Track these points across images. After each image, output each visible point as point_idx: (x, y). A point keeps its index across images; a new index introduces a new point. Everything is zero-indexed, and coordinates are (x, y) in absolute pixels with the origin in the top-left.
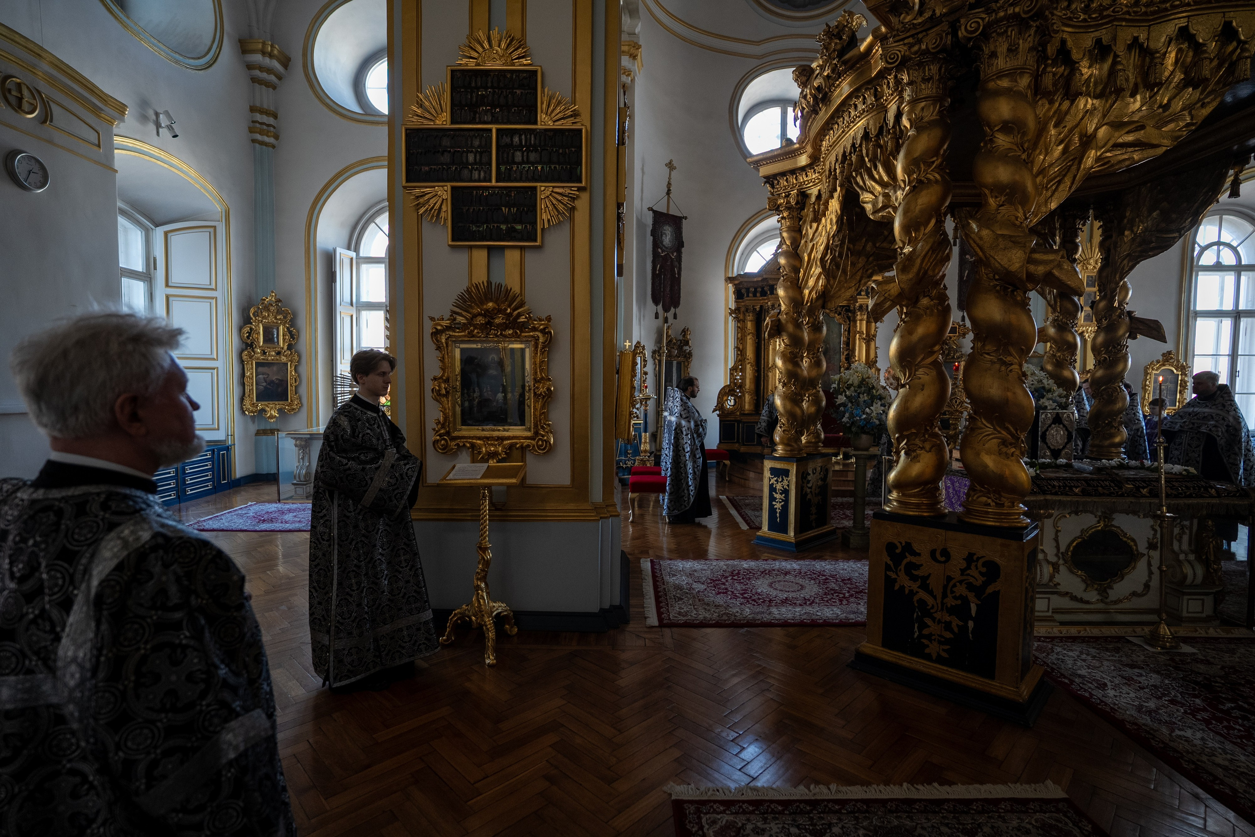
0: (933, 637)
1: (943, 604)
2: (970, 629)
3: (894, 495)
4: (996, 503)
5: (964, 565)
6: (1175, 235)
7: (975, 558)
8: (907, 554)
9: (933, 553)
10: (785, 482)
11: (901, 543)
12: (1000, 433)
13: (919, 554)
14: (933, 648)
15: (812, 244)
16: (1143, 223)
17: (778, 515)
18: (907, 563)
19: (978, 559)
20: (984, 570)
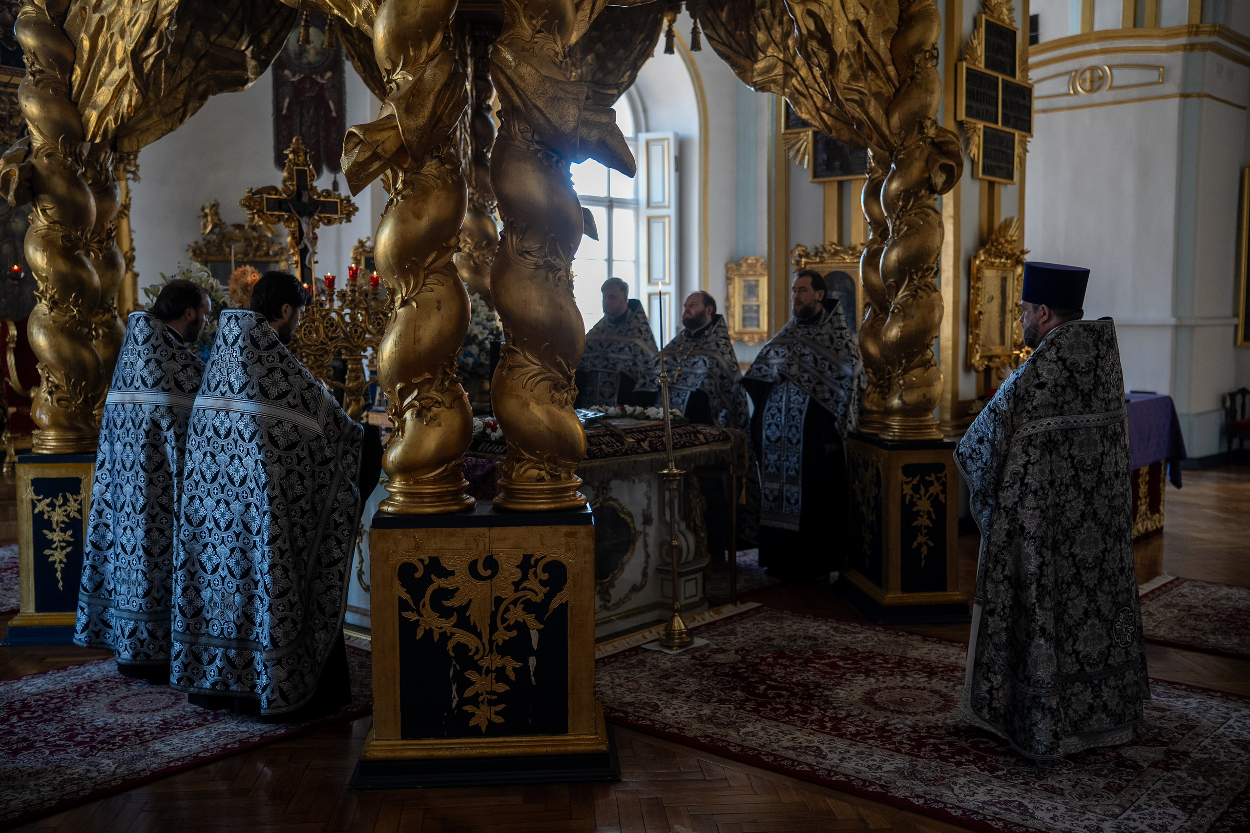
0: (481, 698)
1: (491, 642)
2: (532, 669)
3: (397, 485)
4: (552, 476)
5: (519, 575)
6: (611, 92)
7: (532, 562)
8: (433, 577)
9: (473, 567)
10: (73, 506)
11: (422, 561)
12: (550, 371)
13: (452, 573)
14: (482, 716)
15: (97, 16)
16: (576, 69)
17: (59, 575)
18: (435, 592)
19: (537, 561)
20: (545, 576)
